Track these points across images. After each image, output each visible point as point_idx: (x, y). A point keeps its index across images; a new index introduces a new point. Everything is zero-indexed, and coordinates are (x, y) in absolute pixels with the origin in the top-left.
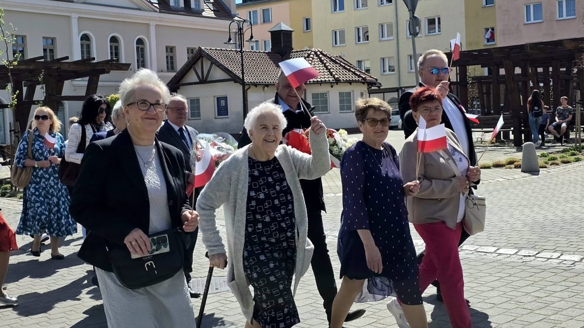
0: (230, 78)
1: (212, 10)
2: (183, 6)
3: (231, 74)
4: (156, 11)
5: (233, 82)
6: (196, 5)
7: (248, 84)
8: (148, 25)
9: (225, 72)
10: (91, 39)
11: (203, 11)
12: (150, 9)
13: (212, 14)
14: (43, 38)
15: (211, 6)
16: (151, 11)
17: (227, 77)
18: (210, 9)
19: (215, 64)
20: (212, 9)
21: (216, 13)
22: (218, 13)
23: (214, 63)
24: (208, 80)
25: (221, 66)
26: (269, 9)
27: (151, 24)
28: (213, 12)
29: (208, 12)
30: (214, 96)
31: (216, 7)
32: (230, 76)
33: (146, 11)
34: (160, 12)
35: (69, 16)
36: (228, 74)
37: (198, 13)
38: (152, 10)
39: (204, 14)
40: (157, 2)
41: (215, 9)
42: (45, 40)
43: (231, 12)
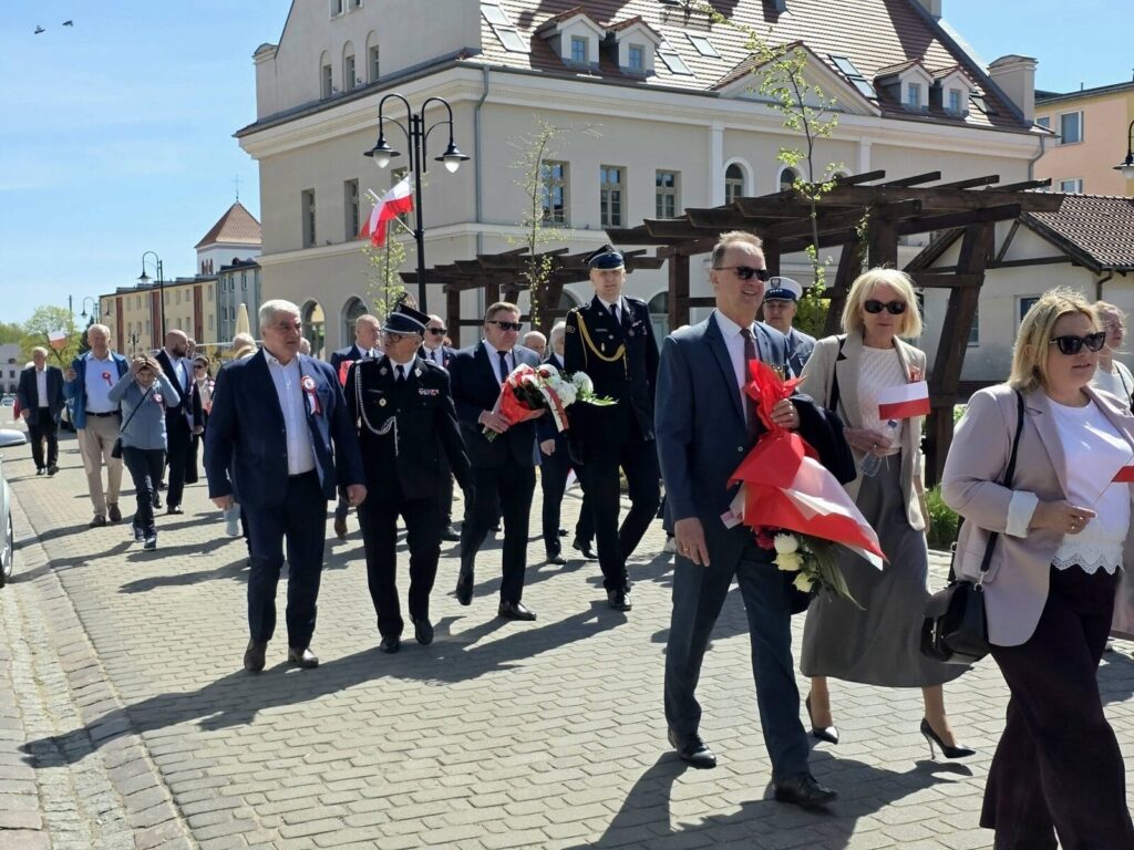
0: (1060, 254)
1: (985, 113)
2: (927, 104)
3: (1065, 247)
4: (874, 115)
5: (1070, 264)
6: (952, 101)
7: (1109, 270)
8: (856, 144)
9: (1050, 241)
10: (744, 174)
11: (967, 113)
12: (863, 109)
13: (984, 121)
14: (602, 167)
15: (980, 103)
16: (864, 115)
17: (1058, 253)
18: (979, 109)
19: (1027, 225)
20: (985, 110)
21: (993, 118)
22: (998, 119)
23: (1022, 221)
24: (1003, 260)
25: (1041, 230)
26: (1077, 114)
27: (863, 143)
28: (985, 117)
29: (977, 117)
30: (1016, 296)
31: (992, 107)
32: (1063, 250)
33: (854, 114)
34: (883, 117)
35: (706, 127)
36: (1057, 245)
37: (957, 119)
38: (865, 112)
39: (968, 119)
40: (875, 96)
41: (991, 110)
42: (605, 172)
43: (1023, 115)
